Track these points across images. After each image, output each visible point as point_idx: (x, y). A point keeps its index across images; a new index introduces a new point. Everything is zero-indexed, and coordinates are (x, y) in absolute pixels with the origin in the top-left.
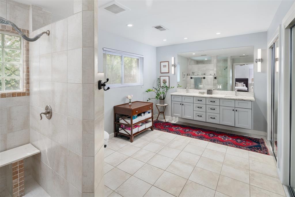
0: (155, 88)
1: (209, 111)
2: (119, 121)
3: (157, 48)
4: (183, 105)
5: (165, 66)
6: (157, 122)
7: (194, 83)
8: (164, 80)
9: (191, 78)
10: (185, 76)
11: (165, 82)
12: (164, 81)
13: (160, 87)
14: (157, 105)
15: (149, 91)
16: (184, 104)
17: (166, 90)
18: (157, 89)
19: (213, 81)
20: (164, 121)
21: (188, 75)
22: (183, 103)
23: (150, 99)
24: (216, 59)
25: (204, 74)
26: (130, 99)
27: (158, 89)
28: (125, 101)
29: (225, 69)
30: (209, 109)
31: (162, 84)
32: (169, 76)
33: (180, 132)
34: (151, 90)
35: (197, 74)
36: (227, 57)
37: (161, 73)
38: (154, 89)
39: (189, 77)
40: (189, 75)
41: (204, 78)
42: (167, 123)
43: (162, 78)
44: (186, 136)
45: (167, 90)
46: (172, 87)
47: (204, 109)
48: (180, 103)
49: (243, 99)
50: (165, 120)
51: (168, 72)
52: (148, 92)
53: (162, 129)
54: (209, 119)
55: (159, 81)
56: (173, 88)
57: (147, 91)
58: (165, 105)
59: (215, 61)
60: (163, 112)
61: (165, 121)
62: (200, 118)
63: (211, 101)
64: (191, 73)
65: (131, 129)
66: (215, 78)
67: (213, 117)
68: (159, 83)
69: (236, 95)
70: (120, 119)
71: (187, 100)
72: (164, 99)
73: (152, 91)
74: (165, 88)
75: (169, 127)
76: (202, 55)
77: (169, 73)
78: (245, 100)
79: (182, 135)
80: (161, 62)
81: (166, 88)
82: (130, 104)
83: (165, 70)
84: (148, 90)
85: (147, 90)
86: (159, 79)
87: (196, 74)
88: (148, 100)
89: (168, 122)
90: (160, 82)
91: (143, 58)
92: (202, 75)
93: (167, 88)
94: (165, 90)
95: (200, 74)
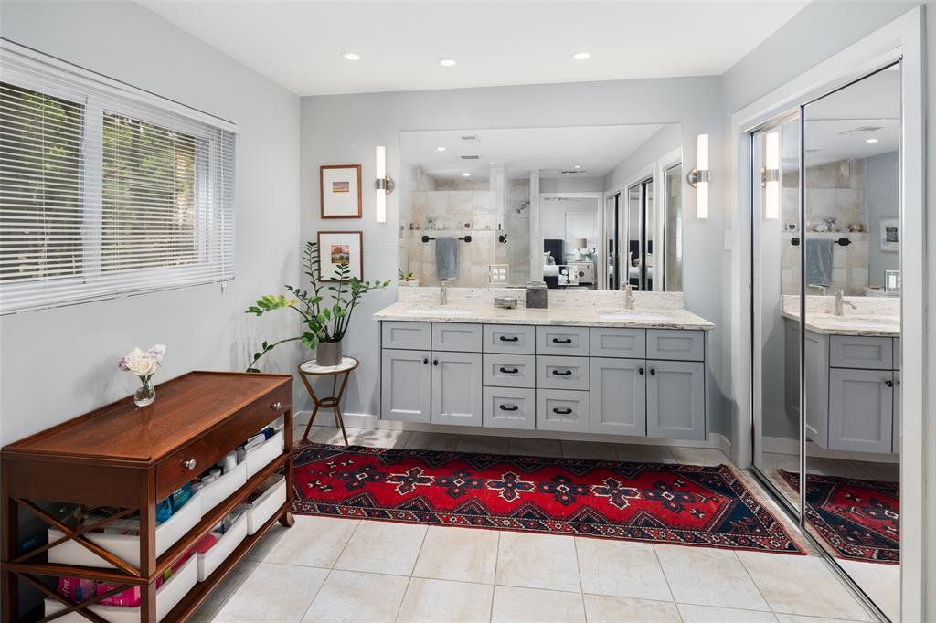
0: (298, 291)
1: (548, 381)
2: (46, 553)
3: (302, 98)
4: (436, 363)
5: (341, 187)
6: (309, 459)
7: (434, 259)
8: (338, 250)
9: (426, 239)
10: (404, 231)
11: (342, 258)
12: (338, 256)
13: (317, 282)
14: (305, 367)
15: (265, 306)
16: (439, 362)
17: (349, 297)
18: (306, 294)
19: (497, 247)
20: (337, 440)
21: (411, 229)
22: (435, 356)
23: (271, 347)
24: (502, 176)
25: (467, 225)
26: (144, 372)
27: (312, 295)
28: (106, 385)
29: (519, 211)
30: (547, 377)
31: (329, 270)
32: (361, 233)
33: (430, 503)
34: (277, 300)
35: (444, 225)
36: (530, 172)
37: (323, 217)
38: (290, 296)
39: (418, 234)
40: (417, 229)
41: (468, 239)
42: (358, 456)
43: (328, 243)
44: (465, 525)
45: (356, 295)
46: (377, 283)
47: (526, 378)
48: (420, 356)
49: (675, 326)
50: (345, 437)
51: (356, 214)
52: (259, 313)
53: (337, 501)
54: (547, 418)
55: (316, 254)
56: (385, 285)
57: (252, 310)
58: (346, 364)
59: (499, 181)
60: (333, 397)
61: (342, 443)
62: (509, 418)
63: (555, 341)
64: (423, 222)
65: (145, 592)
66: (502, 239)
67: (563, 406)
68: (315, 266)
69: (629, 305)
70: (53, 535)
71: (453, 341)
72: (339, 336)
73: (280, 308)
74: (344, 288)
75: (371, 477)
76: (463, 157)
77: (359, 217)
78: (682, 329)
79: (447, 523)
80: (323, 168)
81: (349, 288)
82: (142, 403)
83: (340, 203)
84: (260, 303)
85: (256, 305)
86: (315, 246)
87: (439, 224)
88: (261, 350)
89: (361, 448)
90: (319, 262)
91: (233, 134)
92: (461, 228)
93: (358, 285)
94: (342, 295)
95: (453, 226)
